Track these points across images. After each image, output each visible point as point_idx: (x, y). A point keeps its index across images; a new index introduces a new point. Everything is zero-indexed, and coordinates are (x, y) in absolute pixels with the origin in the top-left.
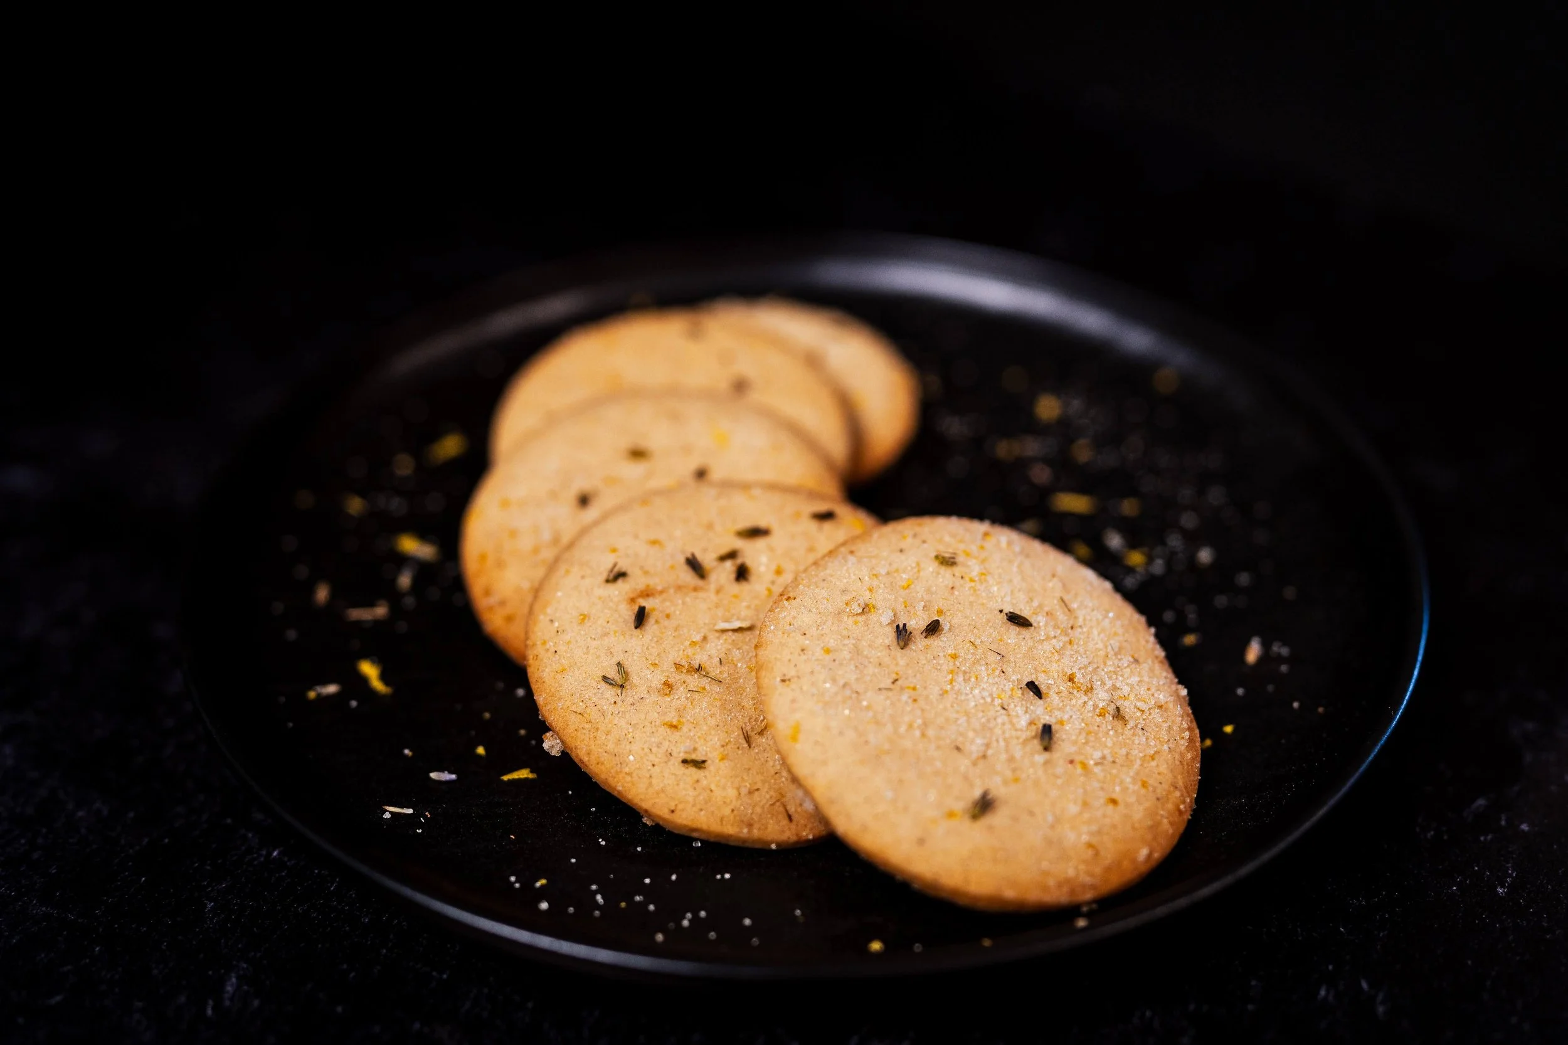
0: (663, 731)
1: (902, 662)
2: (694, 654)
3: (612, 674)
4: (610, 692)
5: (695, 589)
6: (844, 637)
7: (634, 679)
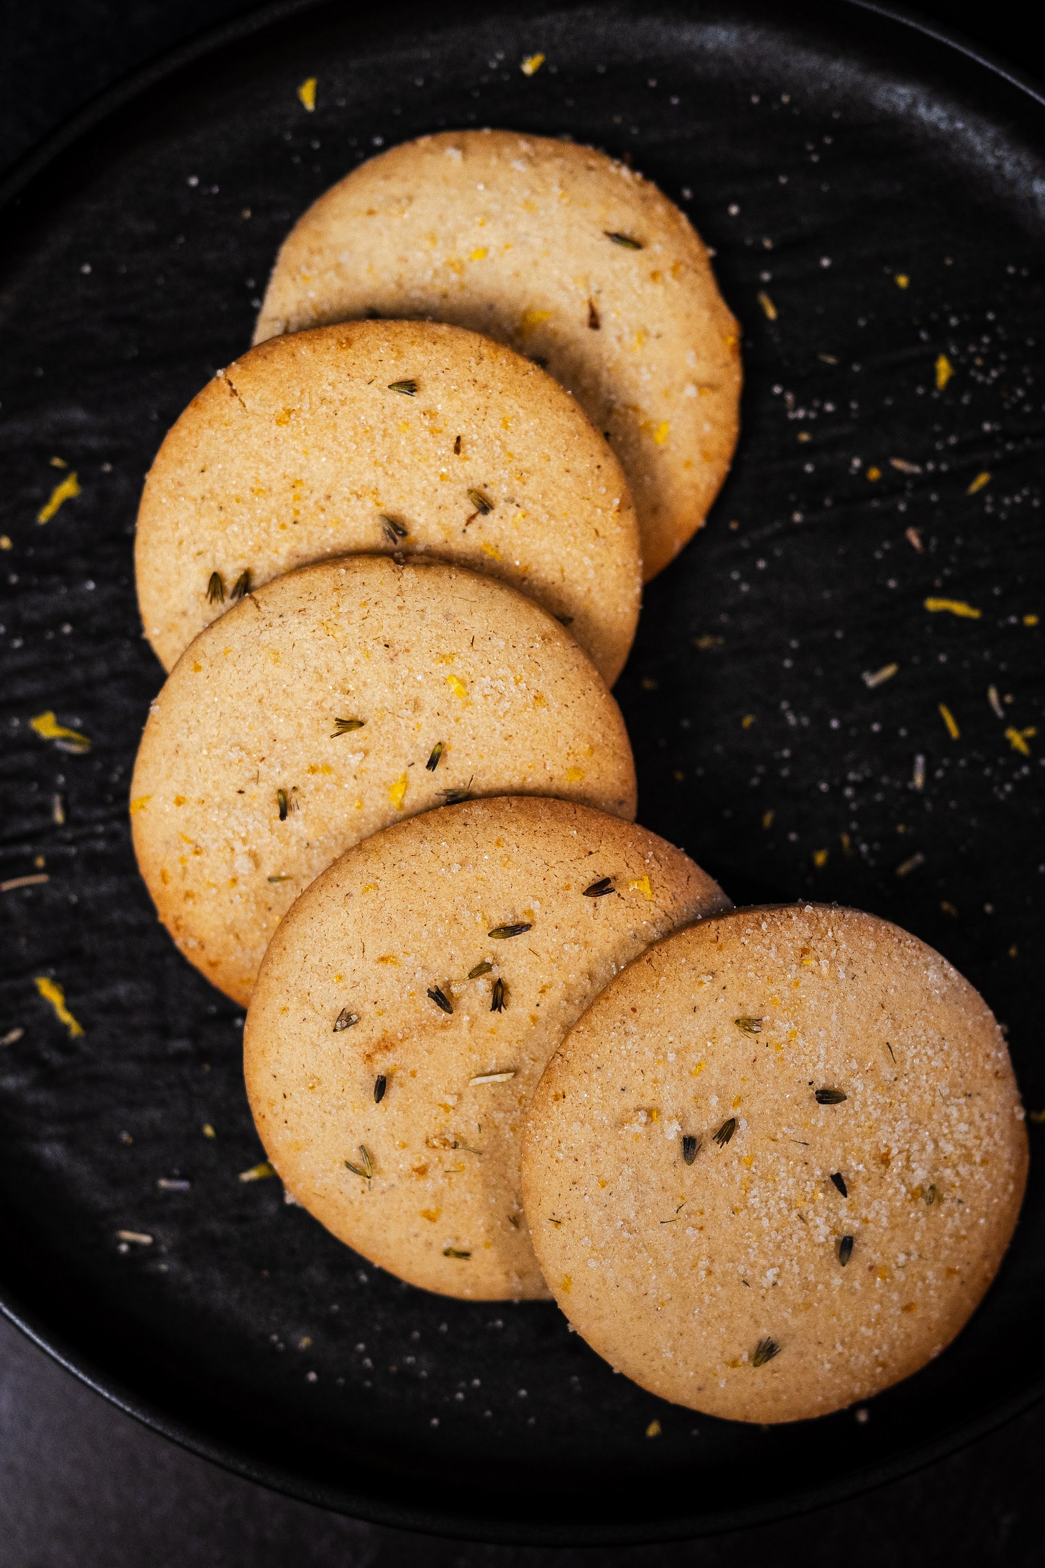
0: (421, 1221)
1: (688, 1182)
2: (447, 1121)
3: (356, 1158)
4: (356, 1180)
5: (444, 1027)
6: (621, 1160)
7: (382, 1163)
